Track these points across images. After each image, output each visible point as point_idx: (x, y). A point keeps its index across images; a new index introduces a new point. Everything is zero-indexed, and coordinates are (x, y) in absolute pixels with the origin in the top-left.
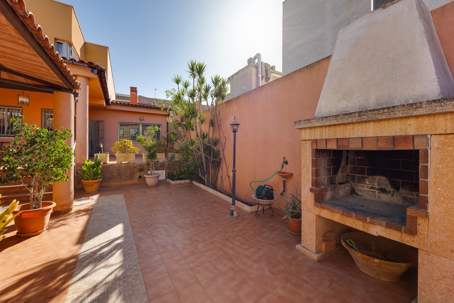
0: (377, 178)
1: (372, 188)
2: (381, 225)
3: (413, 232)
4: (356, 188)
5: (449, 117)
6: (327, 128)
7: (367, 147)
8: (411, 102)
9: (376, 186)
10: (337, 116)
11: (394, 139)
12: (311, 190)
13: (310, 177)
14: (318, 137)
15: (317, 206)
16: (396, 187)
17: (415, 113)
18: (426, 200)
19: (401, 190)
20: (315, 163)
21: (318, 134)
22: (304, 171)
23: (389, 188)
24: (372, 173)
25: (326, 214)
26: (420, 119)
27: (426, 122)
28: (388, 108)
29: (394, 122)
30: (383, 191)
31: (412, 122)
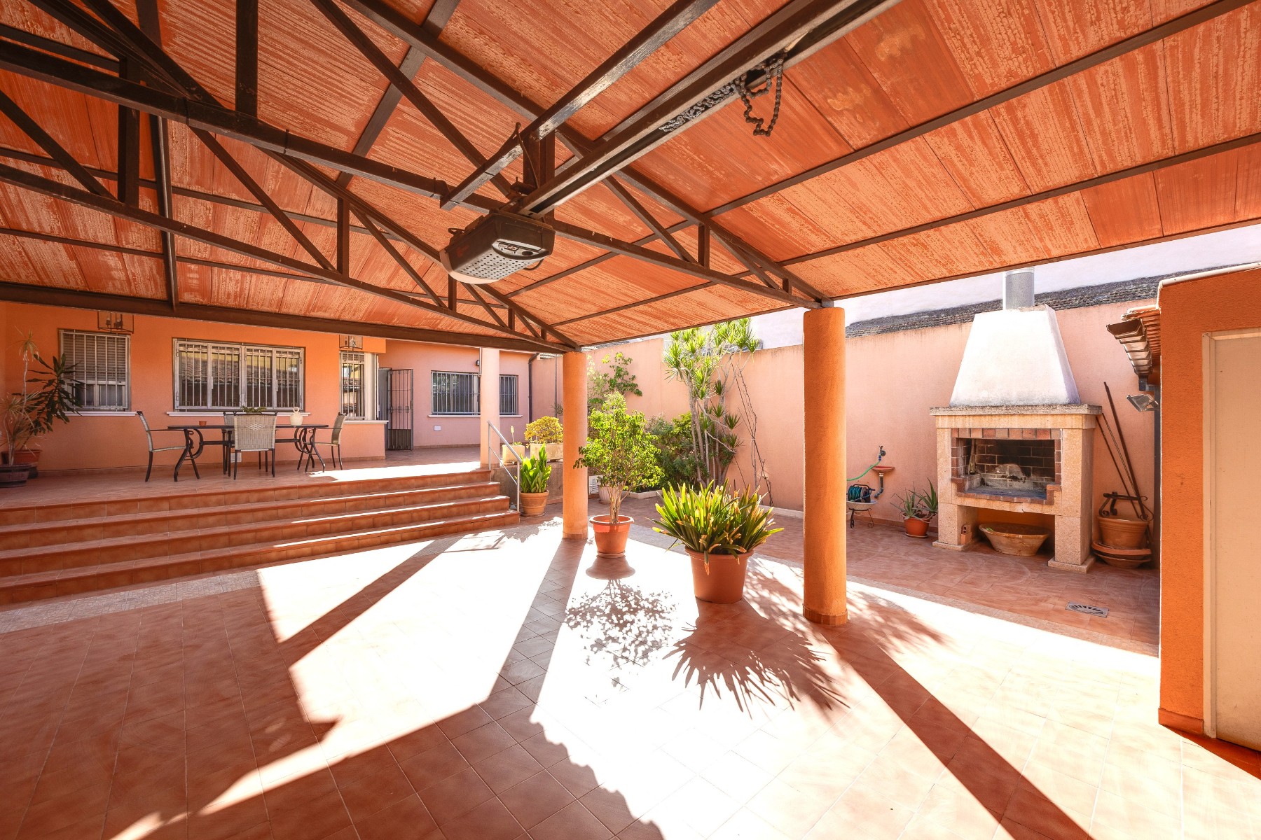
0: (1009, 466)
1: (1003, 477)
2: (1026, 502)
3: (1051, 503)
4: (985, 478)
5: (1074, 417)
6: (971, 418)
7: (1014, 437)
8: (1047, 402)
9: (1007, 474)
10: (983, 407)
11: (1036, 431)
12: (952, 480)
13: (950, 467)
14: (959, 426)
15: (960, 496)
16: (1027, 473)
17: (1052, 412)
18: (1060, 477)
19: (1032, 477)
20: (954, 453)
21: (959, 423)
22: (941, 461)
23: (1021, 476)
24: (1003, 461)
25: (970, 502)
26: (1055, 417)
27: (1060, 419)
28: (1032, 406)
29: (1036, 417)
30: (1014, 478)
31: (1049, 418)
